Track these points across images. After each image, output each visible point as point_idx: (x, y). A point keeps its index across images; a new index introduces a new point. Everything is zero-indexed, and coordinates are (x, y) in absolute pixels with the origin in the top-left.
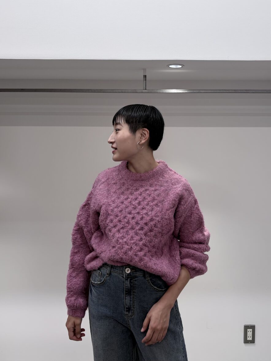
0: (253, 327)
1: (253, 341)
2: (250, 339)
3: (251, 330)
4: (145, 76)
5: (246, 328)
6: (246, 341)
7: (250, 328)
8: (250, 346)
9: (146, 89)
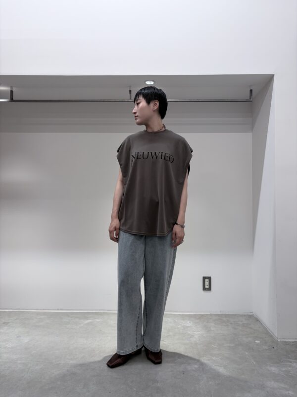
0: (209, 278)
1: (209, 289)
2: (207, 287)
3: (208, 280)
4: (130, 91)
5: (204, 278)
6: (204, 289)
7: (207, 280)
8: (207, 293)
9: (131, 99)
